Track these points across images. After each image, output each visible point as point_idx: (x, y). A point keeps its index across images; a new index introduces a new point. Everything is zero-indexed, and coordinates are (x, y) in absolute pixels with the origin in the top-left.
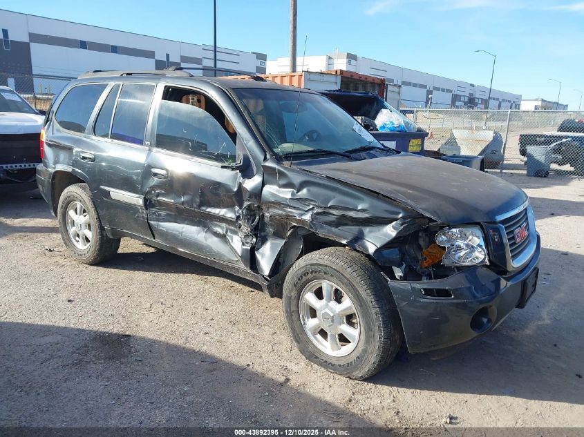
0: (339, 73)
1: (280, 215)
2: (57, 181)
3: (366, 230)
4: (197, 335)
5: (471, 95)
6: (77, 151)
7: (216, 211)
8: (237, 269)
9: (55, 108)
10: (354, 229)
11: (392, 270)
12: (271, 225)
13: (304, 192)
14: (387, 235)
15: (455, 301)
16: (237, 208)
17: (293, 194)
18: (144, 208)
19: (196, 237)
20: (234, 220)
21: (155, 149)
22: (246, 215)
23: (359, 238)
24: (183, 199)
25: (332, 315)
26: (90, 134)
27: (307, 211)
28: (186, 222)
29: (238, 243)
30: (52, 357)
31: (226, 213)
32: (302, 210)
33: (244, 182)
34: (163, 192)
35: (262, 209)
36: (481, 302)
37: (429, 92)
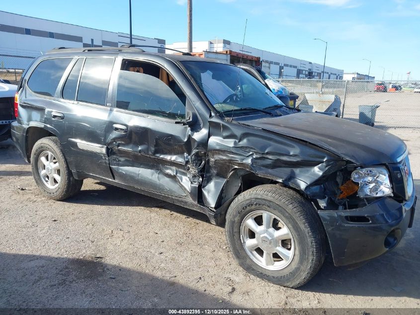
0: (228, 53)
1: (224, 160)
2: (29, 135)
3: (297, 171)
4: (154, 255)
5: (310, 69)
6: (48, 111)
7: (168, 157)
8: (186, 203)
9: (27, 78)
10: (288, 170)
11: (317, 202)
12: (215, 168)
13: (244, 142)
14: (315, 174)
15: (372, 225)
16: (186, 154)
17: (235, 143)
18: (106, 155)
19: (150, 178)
20: (184, 164)
21: (115, 109)
22: (194, 160)
23: (292, 177)
24: (140, 148)
25: (270, 238)
26: (58, 97)
27: (248, 157)
28: (142, 166)
29: (187, 183)
30: (41, 278)
31: (176, 158)
32: (244, 156)
33: (193, 135)
34: (123, 142)
35: (208, 155)
36: (391, 226)
37: (281, 68)
